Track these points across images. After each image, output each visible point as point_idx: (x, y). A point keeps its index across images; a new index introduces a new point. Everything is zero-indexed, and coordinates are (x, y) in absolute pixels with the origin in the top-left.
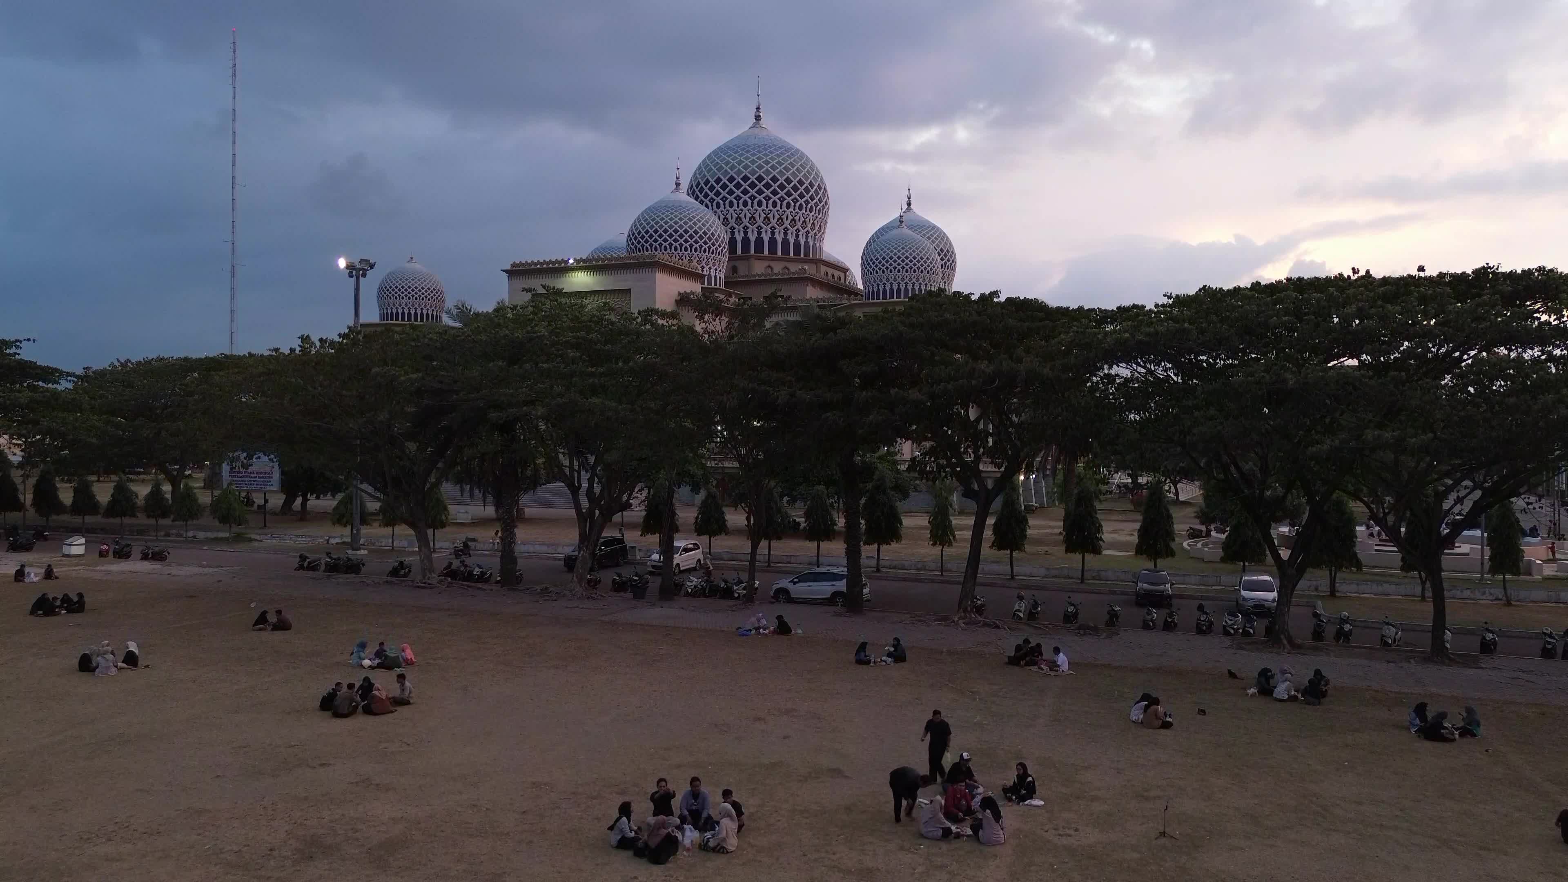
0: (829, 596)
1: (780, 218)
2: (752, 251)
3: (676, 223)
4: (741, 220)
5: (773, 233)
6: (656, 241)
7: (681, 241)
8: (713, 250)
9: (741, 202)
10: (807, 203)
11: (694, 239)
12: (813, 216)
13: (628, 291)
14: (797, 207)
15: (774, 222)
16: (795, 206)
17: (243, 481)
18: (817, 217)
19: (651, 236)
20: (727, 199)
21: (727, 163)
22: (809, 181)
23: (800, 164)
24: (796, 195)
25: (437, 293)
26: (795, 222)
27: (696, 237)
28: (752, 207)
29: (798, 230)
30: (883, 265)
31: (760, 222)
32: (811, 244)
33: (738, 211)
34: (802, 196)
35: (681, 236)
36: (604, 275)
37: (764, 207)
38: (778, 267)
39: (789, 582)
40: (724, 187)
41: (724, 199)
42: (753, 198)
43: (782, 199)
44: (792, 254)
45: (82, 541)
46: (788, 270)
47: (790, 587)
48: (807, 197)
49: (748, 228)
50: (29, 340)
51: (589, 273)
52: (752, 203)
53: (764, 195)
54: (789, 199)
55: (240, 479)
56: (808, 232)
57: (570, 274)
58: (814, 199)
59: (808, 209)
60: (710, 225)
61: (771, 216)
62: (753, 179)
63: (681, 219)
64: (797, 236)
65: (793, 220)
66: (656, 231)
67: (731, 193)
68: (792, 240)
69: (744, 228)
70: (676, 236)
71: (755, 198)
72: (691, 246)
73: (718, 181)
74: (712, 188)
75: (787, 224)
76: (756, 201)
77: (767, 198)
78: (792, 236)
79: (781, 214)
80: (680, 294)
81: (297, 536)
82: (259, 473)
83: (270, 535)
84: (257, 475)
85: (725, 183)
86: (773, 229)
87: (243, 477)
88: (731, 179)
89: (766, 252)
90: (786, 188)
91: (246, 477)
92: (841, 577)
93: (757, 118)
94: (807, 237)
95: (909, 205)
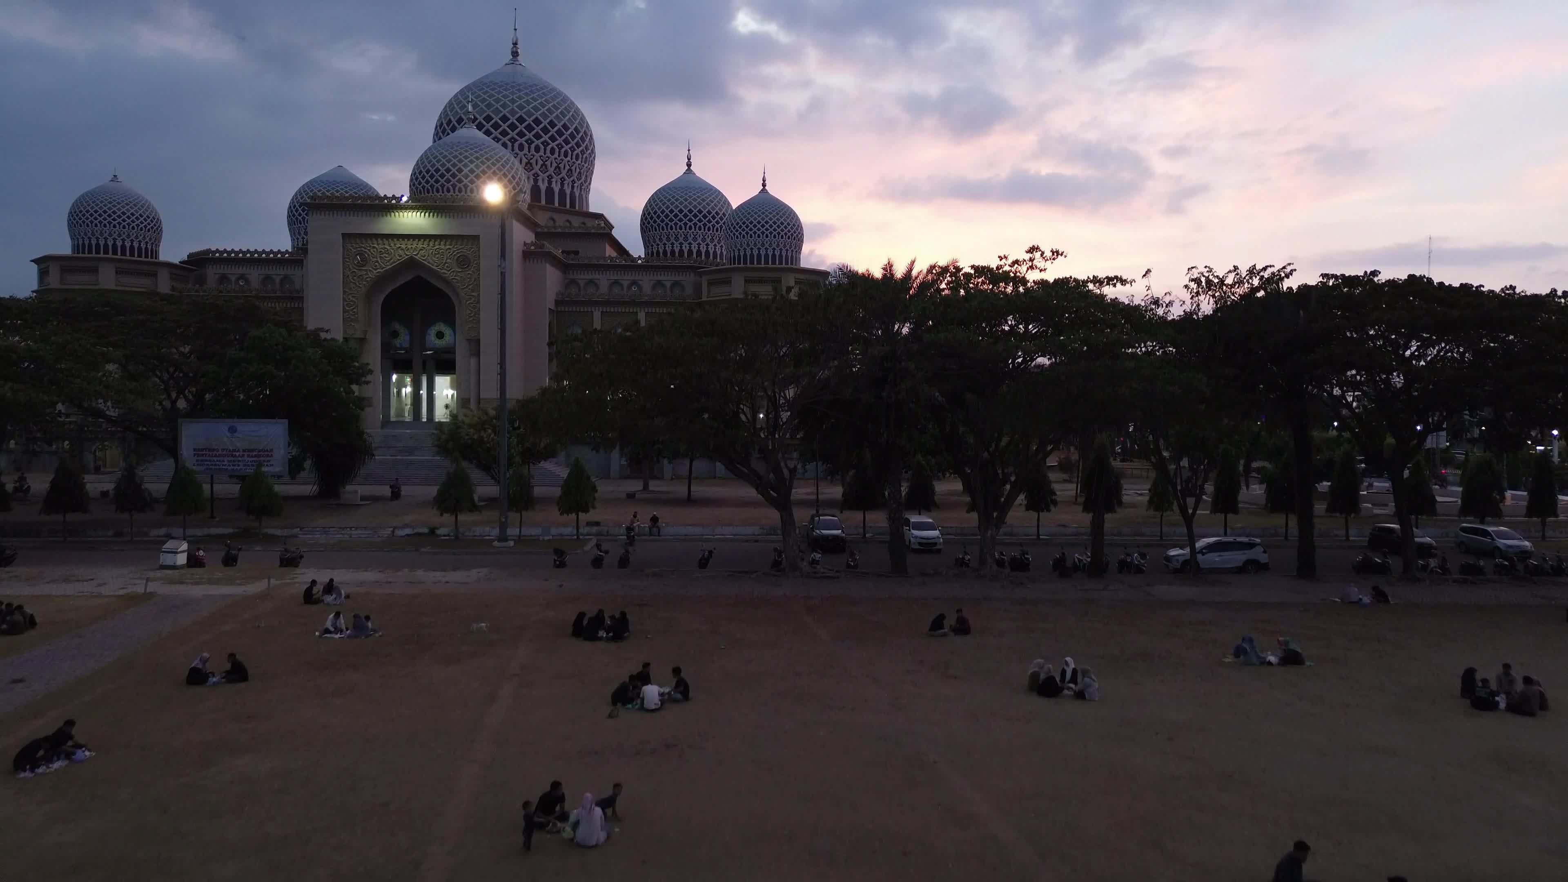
1: (558, 167)
3: (483, 163)
5: (550, 182)
6: (460, 181)
9: (517, 145)
10: (583, 152)
12: (586, 167)
13: (476, 238)
14: (574, 156)
15: (551, 170)
16: (572, 155)
17: (220, 461)
18: (589, 169)
19: (454, 176)
20: (500, 139)
21: (497, 101)
22: (583, 129)
23: (573, 110)
25: (152, 221)
26: (571, 173)
29: (573, 182)
31: (536, 169)
32: (584, 197)
34: (578, 145)
36: (444, 218)
40: (496, 126)
42: (530, 142)
43: (560, 147)
44: (569, 207)
46: (571, 223)
48: (583, 146)
51: (423, 214)
53: (542, 140)
54: (566, 147)
55: (211, 458)
56: (582, 184)
57: (406, 214)
59: (583, 160)
60: (517, 169)
61: (548, 163)
62: (530, 121)
63: (488, 159)
64: (573, 187)
65: (570, 170)
66: (460, 171)
67: (504, 133)
68: (568, 192)
73: (488, 119)
74: (480, 126)
75: (564, 173)
76: (533, 146)
77: (545, 144)
78: (568, 188)
79: (558, 163)
80: (525, 244)
81: (343, 529)
82: (250, 451)
83: (299, 529)
84: (246, 454)
85: (496, 122)
86: (550, 178)
87: (220, 456)
88: (504, 119)
89: (543, 202)
90: (564, 134)
91: (224, 456)
92: (1251, 546)
93: (515, 54)
94: (581, 189)
95: (689, 166)
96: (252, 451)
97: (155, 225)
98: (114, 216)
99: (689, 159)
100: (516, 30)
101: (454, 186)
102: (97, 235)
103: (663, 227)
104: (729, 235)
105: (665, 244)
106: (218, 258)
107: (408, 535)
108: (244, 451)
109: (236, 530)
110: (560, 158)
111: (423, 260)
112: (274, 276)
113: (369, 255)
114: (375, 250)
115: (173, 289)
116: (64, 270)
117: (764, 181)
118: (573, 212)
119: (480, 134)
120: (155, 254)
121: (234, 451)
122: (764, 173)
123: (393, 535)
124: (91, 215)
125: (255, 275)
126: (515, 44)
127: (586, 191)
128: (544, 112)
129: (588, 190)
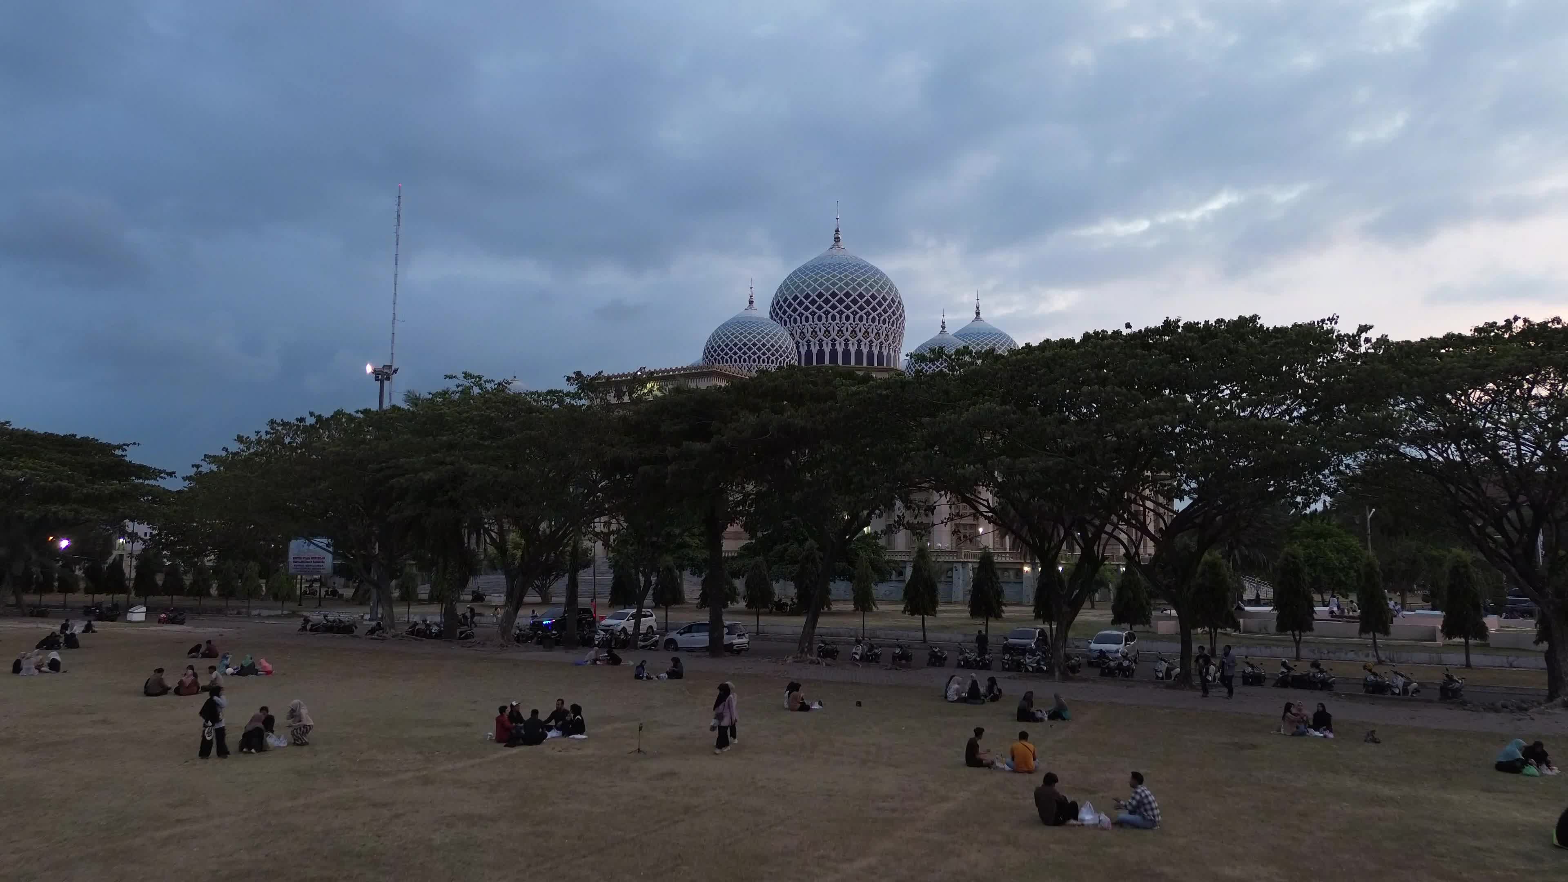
1: (854, 331)
2: (827, 362)
3: (747, 337)
4: (816, 334)
5: (846, 345)
6: (727, 354)
7: (750, 353)
8: (780, 361)
9: (816, 317)
10: (880, 315)
11: (762, 352)
12: (886, 328)
14: (870, 320)
15: (847, 335)
16: (867, 319)
18: (890, 328)
19: (722, 350)
20: (803, 314)
21: (804, 282)
22: (882, 296)
23: (873, 280)
24: (868, 309)
26: (868, 334)
27: (764, 350)
28: (827, 321)
29: (871, 342)
31: (834, 335)
32: (885, 354)
33: (814, 326)
34: (875, 310)
35: (750, 349)
37: (838, 321)
40: (801, 304)
41: (801, 315)
42: (827, 313)
43: (855, 313)
44: (866, 364)
48: (880, 310)
49: (823, 341)
50: (134, 444)
52: (827, 318)
53: (837, 310)
55: (301, 564)
56: (881, 343)
58: (888, 312)
59: (882, 322)
60: (778, 338)
61: (844, 329)
62: (827, 295)
63: (750, 334)
64: (871, 346)
65: (867, 332)
66: (727, 345)
67: (807, 309)
68: (865, 351)
69: (819, 341)
70: (754, 349)
71: (830, 313)
72: (759, 358)
73: (795, 298)
74: (790, 305)
75: (860, 335)
76: (830, 316)
78: (865, 347)
79: (854, 327)
84: (313, 562)
88: (820, 295)
93: (836, 240)
94: (889, 349)
95: (978, 314)
99: (978, 308)
101: (723, 358)
108: (312, 558)
126: (838, 231)
127: (895, 351)
128: (841, 286)
129: (897, 349)
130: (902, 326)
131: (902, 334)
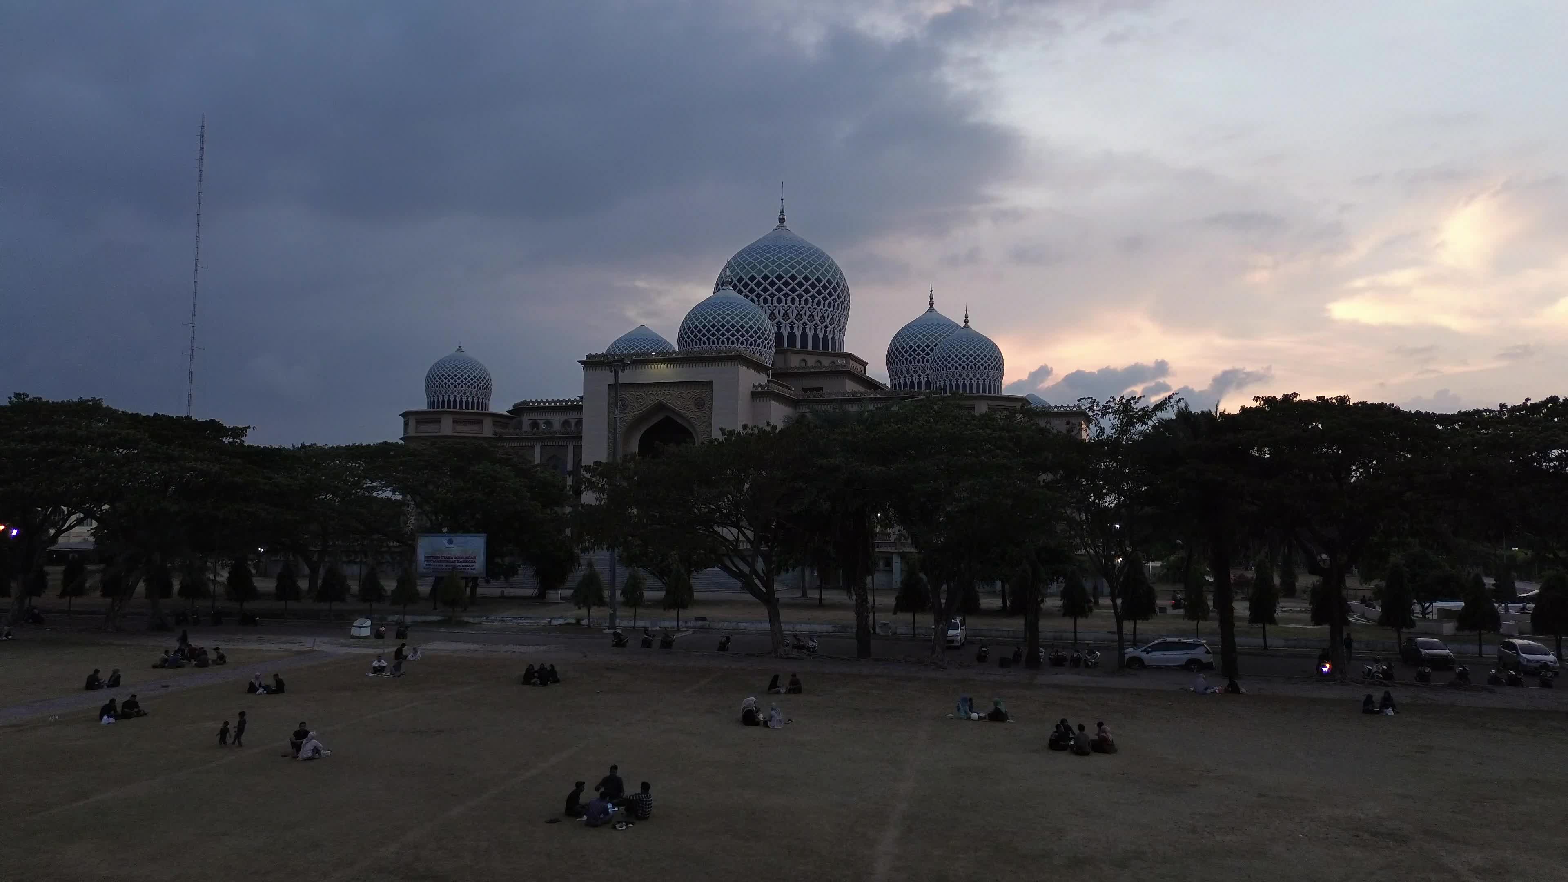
0: (1183, 663)
1: (811, 315)
2: (785, 346)
3: (732, 318)
4: (774, 315)
5: (804, 329)
6: (713, 335)
7: (738, 335)
8: (766, 344)
9: (775, 299)
10: (835, 301)
11: (750, 334)
12: (839, 313)
13: (709, 383)
14: (826, 305)
15: (805, 318)
16: (824, 304)
17: (439, 566)
18: (842, 314)
19: (708, 331)
21: (761, 263)
22: (836, 281)
23: (827, 264)
24: (825, 293)
25: (483, 381)
26: (824, 319)
27: (752, 332)
28: (786, 304)
29: (826, 327)
30: (956, 362)
31: (792, 318)
32: (837, 339)
33: (772, 307)
34: (830, 294)
35: (738, 331)
36: (684, 367)
38: (811, 361)
39: (1142, 651)
40: (758, 284)
41: (759, 296)
42: (786, 295)
43: (813, 297)
44: (821, 349)
45: (369, 623)
46: (821, 363)
47: (1144, 655)
48: (835, 295)
49: (781, 323)
51: (669, 365)
52: (786, 301)
53: (797, 293)
54: (819, 298)
55: (435, 564)
56: (835, 328)
57: (653, 366)
58: (841, 297)
59: (836, 307)
60: (762, 321)
61: (803, 312)
62: (786, 277)
63: (737, 315)
64: (826, 331)
65: (823, 317)
66: (714, 326)
67: (765, 290)
68: (821, 336)
69: (777, 323)
70: (723, 330)
71: (789, 295)
72: (747, 340)
73: (752, 278)
74: (746, 285)
75: (817, 320)
76: (789, 299)
77: (800, 296)
78: (821, 332)
79: (812, 311)
80: (754, 386)
81: (515, 618)
82: (459, 558)
83: (485, 618)
84: (457, 560)
85: (759, 281)
86: (805, 324)
87: (441, 561)
88: (765, 278)
89: (798, 346)
90: (817, 286)
91: (443, 561)
92: (1196, 646)
93: (782, 220)
94: (834, 332)
95: (931, 304)
96: (462, 558)
97: (485, 384)
98: (462, 379)
99: (931, 299)
100: (782, 200)
101: (709, 339)
102: (449, 393)
103: (903, 361)
104: (935, 367)
105: (905, 377)
106: (531, 407)
107: (560, 624)
108: (456, 558)
109: (443, 618)
110: (814, 307)
111: (669, 403)
112: (570, 420)
113: (627, 400)
114: (633, 396)
115: (495, 433)
116: (418, 422)
117: (966, 317)
118: (825, 354)
119: (735, 294)
120: (485, 406)
121: (449, 558)
122: (967, 311)
123: (550, 625)
124: (446, 378)
125: (557, 420)
126: (782, 212)
127: (840, 334)
128: (799, 269)
129: (841, 333)
130: (846, 310)
131: (846, 318)
